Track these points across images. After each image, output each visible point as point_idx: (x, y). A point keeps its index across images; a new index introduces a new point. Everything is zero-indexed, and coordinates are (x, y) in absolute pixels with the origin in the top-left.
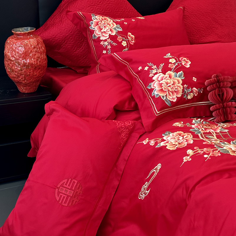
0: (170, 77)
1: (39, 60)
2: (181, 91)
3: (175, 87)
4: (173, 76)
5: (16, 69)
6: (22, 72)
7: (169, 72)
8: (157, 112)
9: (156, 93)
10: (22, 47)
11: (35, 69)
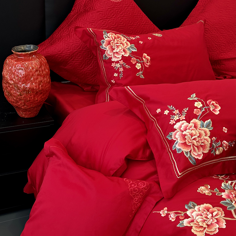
0: (196, 126)
1: (42, 84)
2: (209, 145)
3: (201, 140)
4: (199, 126)
5: (15, 93)
6: (21, 98)
7: (194, 120)
8: (179, 173)
9: (177, 146)
10: (22, 70)
11: (36, 94)
